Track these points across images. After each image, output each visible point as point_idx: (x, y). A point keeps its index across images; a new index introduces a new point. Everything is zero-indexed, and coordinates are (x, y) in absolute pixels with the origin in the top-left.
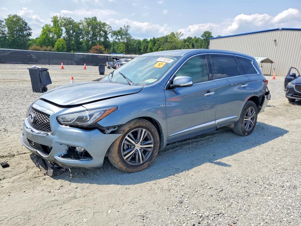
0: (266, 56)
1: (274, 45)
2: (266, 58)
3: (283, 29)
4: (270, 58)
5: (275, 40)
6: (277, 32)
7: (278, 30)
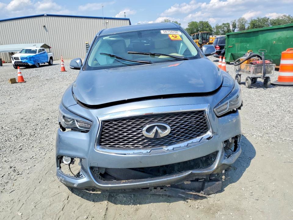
0: (43, 41)
1: (45, 31)
2: (43, 44)
3: (48, 15)
4: (47, 44)
5: (45, 26)
6: (41, 18)
7: (43, 16)
